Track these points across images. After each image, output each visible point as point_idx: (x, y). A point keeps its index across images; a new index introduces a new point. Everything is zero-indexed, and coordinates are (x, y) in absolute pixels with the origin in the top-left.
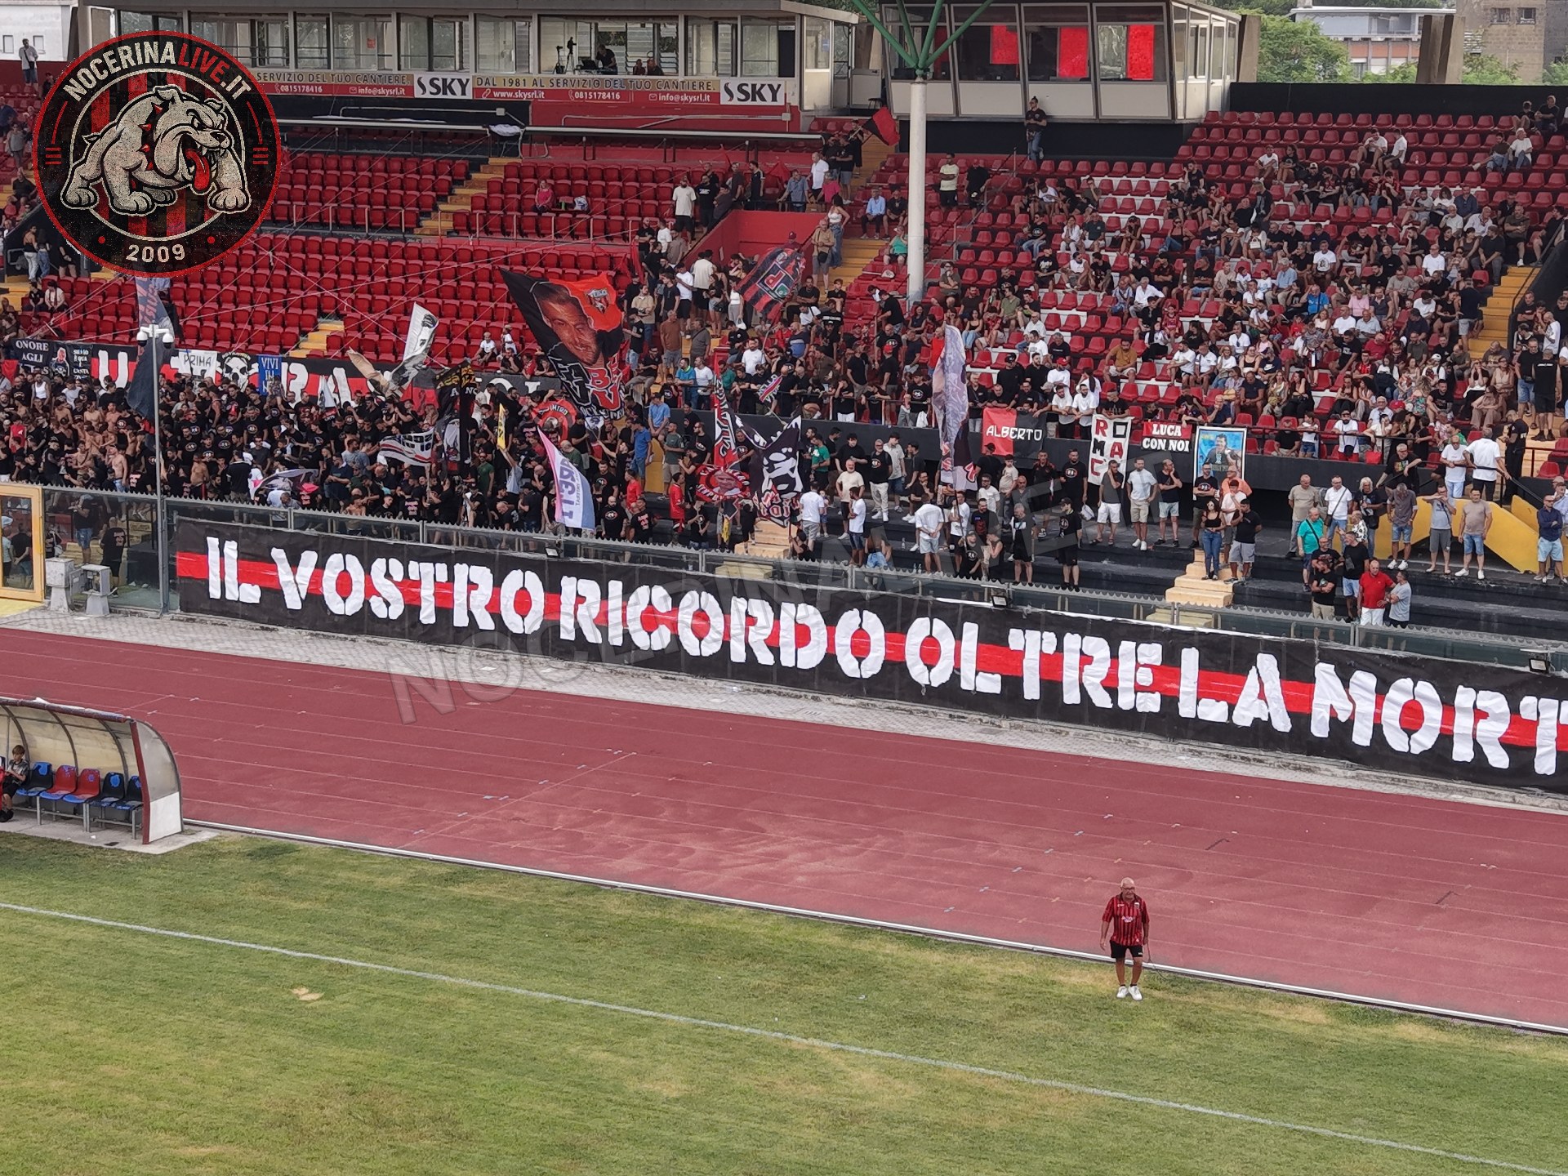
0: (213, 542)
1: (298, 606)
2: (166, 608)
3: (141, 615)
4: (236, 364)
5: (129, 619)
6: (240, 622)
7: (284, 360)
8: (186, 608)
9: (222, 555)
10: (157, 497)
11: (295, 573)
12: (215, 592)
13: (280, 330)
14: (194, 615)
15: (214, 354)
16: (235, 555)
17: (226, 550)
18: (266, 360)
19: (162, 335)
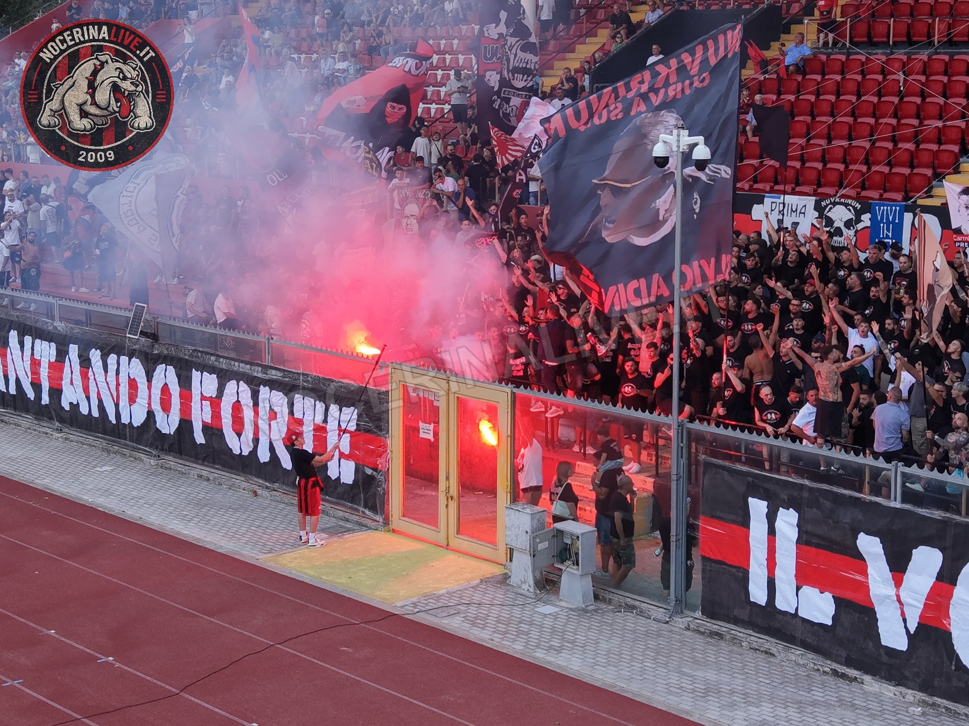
0: (758, 507)
1: (900, 643)
2: (682, 606)
3: (641, 613)
4: (840, 214)
5: (620, 617)
6: (797, 654)
7: (908, 209)
8: (712, 610)
9: (772, 532)
10: (672, 420)
11: (898, 583)
12: (758, 594)
13: (906, 171)
14: (722, 627)
15: (810, 201)
16: (793, 534)
17: (779, 524)
18: (882, 210)
19: (693, 146)
